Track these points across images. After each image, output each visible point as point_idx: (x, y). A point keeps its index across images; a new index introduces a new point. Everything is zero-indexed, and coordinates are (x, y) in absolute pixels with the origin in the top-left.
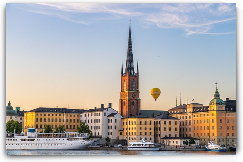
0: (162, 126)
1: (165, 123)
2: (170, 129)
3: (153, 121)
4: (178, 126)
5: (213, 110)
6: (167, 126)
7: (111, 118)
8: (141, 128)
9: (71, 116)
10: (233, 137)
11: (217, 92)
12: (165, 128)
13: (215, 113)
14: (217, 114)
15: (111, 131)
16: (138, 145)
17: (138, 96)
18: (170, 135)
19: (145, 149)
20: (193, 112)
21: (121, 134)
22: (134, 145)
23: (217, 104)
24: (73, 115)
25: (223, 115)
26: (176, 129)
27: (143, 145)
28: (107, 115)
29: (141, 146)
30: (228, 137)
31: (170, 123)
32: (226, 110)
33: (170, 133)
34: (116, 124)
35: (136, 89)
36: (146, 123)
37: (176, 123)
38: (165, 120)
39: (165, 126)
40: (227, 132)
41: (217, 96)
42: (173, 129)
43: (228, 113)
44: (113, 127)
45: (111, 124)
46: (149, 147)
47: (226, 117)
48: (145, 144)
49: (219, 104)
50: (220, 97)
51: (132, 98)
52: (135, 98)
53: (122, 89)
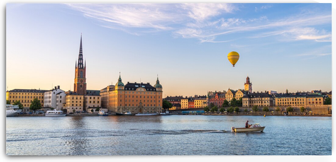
0: (88, 100)
1: (91, 98)
2: (94, 102)
3: (82, 97)
4: (100, 100)
5: (116, 90)
6: (92, 100)
7: (58, 95)
8: (73, 102)
9: (37, 94)
10: (133, 107)
11: (120, 78)
12: (90, 102)
13: (117, 91)
14: (118, 92)
15: (58, 103)
16: (52, 112)
17: (85, 82)
18: (94, 106)
19: (56, 115)
20: (110, 91)
21: (64, 105)
22: (49, 113)
23: (118, 85)
24: (39, 94)
25: (123, 93)
26: (98, 102)
27: (55, 112)
28: (56, 93)
29: (53, 113)
30: (126, 107)
31: (94, 98)
32: (125, 89)
33: (94, 105)
34: (61, 99)
35: (84, 77)
36: (77, 98)
37: (98, 98)
38: (91, 96)
39: (90, 100)
40: (125, 104)
41: (120, 80)
42: (96, 102)
43: (126, 91)
44: (59, 101)
45: (58, 99)
46: (59, 114)
47: (125, 94)
48: (56, 112)
49: (120, 85)
50: (122, 81)
51: (80, 82)
52: (82, 83)
53: (75, 77)
